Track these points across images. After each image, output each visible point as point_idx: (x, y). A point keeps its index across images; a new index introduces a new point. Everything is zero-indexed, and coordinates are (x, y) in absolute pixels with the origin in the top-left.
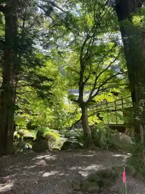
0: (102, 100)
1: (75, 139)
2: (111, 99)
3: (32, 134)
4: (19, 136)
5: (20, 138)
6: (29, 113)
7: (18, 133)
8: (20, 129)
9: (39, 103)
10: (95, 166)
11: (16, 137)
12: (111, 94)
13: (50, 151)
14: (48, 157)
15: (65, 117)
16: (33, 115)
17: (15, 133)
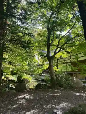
0: (59, 57)
1: (41, 80)
2: (65, 56)
3: (14, 78)
4: (5, 79)
5: (6, 80)
6: (12, 65)
7: (5, 77)
8: (6, 74)
9: (18, 58)
10: (65, 104)
11: (3, 80)
12: (65, 53)
13: (27, 91)
14: (27, 96)
15: (35, 67)
16: (14, 66)
17: (3, 77)
